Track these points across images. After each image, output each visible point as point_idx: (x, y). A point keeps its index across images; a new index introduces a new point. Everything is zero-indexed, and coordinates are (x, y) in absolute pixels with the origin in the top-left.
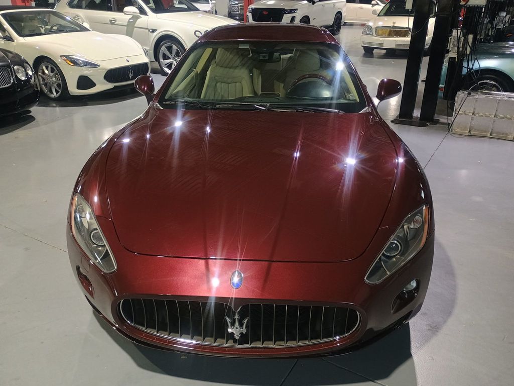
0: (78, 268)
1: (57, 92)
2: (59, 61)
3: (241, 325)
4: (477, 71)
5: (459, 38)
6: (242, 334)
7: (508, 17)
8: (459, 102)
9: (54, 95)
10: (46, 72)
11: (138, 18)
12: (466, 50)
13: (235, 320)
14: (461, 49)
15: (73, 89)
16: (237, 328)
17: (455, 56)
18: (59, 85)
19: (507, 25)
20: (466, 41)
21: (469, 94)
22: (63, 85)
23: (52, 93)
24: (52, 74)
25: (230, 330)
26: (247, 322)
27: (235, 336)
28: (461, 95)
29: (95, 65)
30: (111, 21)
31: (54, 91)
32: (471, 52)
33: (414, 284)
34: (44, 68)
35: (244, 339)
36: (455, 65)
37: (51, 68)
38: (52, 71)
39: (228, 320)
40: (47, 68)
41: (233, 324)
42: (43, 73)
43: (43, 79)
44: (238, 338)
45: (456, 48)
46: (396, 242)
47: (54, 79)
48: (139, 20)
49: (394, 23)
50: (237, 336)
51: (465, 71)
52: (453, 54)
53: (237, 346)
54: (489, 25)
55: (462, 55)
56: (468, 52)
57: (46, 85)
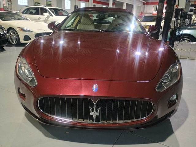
0: (19, 89)
1: (15, 42)
2: (17, 30)
3: (97, 111)
4: (182, 35)
5: (175, 21)
6: (97, 116)
7: (189, 21)
8: (176, 45)
9: (14, 43)
10: (12, 34)
11: (49, 17)
12: (177, 25)
13: (94, 108)
14: (175, 26)
15: (22, 41)
16: (95, 113)
17: (173, 28)
18: (16, 39)
19: (189, 24)
20: (177, 22)
21: (179, 42)
22: (18, 39)
23: (13, 42)
24: (14, 35)
25: (91, 114)
26: (100, 109)
27: (93, 117)
28: (176, 43)
29: (31, 32)
30: (38, 19)
31: (14, 42)
32: (179, 26)
33: (175, 97)
34: (11, 32)
35: (98, 119)
36: (173, 32)
37: (14, 32)
38: (14, 33)
39: (91, 109)
40: (12, 32)
41: (93, 111)
42: (10, 34)
43: (10, 37)
44: (95, 118)
45: (174, 25)
46: (168, 75)
47: (14, 37)
48: (49, 18)
49: (146, 24)
50: (94, 117)
51: (177, 34)
52: (172, 27)
53: (94, 122)
54: (184, 21)
55: (176, 28)
56: (178, 26)
57: (11, 39)
